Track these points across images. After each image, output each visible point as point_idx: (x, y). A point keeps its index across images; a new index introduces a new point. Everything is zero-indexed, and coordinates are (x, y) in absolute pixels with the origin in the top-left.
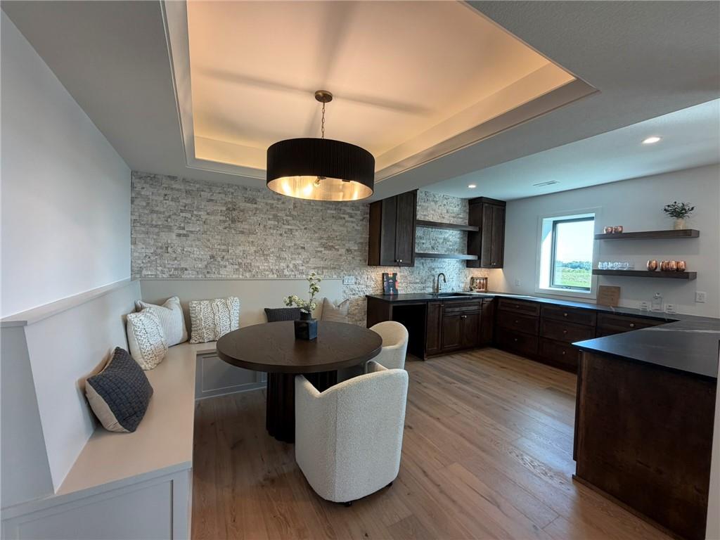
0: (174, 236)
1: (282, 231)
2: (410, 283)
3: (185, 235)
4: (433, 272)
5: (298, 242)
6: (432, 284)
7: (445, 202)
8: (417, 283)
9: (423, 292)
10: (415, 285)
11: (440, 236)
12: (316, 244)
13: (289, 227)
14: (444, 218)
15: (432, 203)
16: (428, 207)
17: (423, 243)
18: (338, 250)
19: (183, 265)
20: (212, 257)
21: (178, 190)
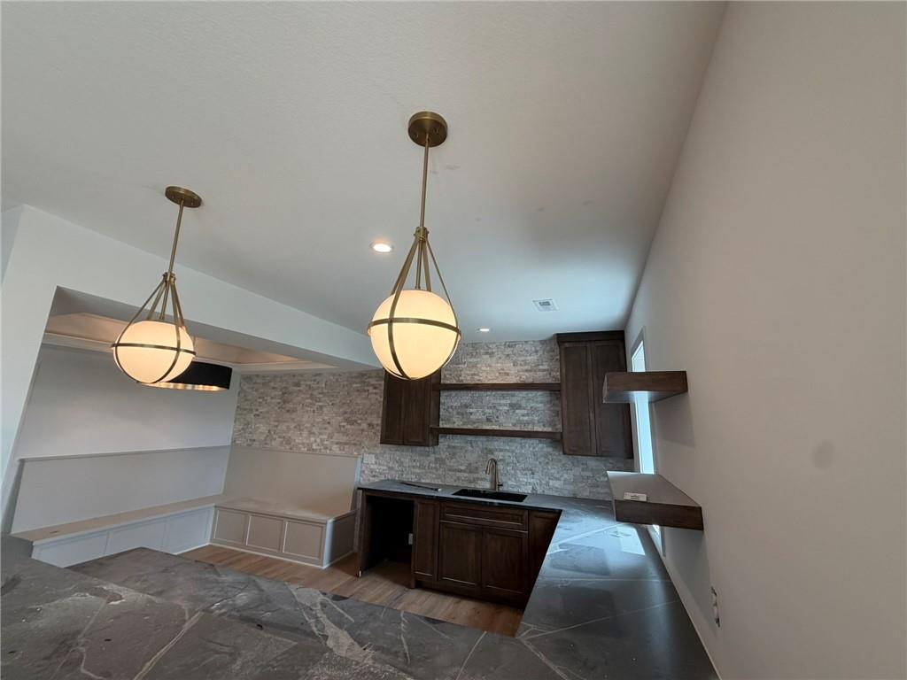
0: (252, 415)
1: (315, 408)
3: (258, 415)
5: (326, 418)
9: (473, 486)
11: (502, 402)
12: (340, 419)
13: (320, 404)
15: (488, 356)
16: (477, 363)
18: (360, 424)
19: (255, 437)
20: (269, 431)
21: (259, 383)
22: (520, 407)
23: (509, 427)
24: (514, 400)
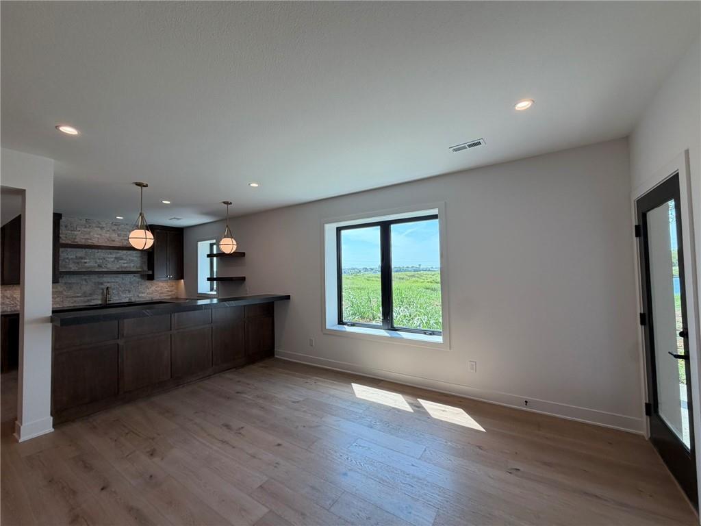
2: (67, 297)
4: (103, 286)
6: (100, 297)
7: (115, 228)
8: (78, 297)
9: (87, 304)
10: (76, 299)
11: (110, 256)
14: (114, 241)
15: (99, 229)
16: (90, 232)
17: (86, 263)
22: (122, 259)
23: (115, 269)
24: (118, 255)
